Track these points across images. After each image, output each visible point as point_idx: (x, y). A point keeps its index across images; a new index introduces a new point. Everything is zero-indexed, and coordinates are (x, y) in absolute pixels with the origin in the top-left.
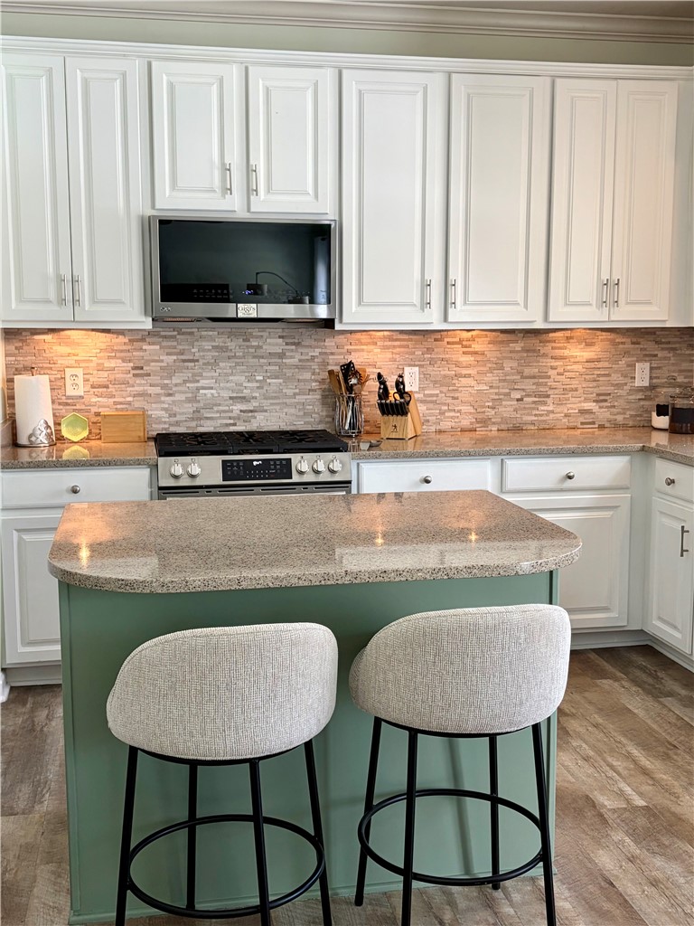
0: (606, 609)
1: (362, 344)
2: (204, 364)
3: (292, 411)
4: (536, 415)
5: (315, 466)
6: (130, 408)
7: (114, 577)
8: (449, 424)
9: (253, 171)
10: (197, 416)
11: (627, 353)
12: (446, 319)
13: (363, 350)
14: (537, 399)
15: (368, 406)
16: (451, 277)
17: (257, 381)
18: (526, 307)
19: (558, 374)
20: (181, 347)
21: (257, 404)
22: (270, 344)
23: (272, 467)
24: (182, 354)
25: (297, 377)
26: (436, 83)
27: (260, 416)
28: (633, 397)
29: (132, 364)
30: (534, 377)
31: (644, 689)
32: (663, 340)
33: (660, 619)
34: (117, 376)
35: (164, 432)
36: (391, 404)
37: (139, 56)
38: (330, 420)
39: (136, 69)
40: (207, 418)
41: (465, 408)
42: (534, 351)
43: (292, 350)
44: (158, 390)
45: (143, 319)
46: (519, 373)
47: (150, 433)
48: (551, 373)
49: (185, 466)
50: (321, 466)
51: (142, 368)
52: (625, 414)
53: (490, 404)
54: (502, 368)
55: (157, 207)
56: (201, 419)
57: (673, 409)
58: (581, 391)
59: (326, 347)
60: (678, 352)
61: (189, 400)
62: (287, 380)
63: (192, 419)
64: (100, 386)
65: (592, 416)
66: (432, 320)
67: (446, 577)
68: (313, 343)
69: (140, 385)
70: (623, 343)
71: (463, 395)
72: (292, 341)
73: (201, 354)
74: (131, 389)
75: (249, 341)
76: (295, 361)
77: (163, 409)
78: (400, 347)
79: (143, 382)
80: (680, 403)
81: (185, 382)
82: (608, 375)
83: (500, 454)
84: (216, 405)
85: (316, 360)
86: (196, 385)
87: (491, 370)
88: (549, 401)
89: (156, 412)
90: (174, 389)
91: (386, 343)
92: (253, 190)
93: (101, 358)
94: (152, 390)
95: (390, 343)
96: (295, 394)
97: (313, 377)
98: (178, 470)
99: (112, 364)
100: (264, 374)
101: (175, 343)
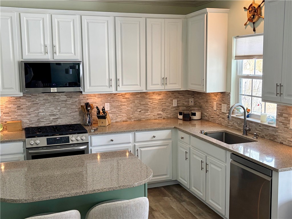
0: (166, 175)
1: (91, 96)
2: (40, 105)
3: (70, 118)
4: (145, 116)
5: (77, 138)
6: (16, 120)
7: (10, 199)
8: (119, 119)
9: (54, 47)
10: (39, 121)
11: (170, 97)
12: (117, 90)
13: (92, 98)
14: (145, 111)
15: (94, 115)
16: (118, 78)
17: (58, 109)
18: (140, 86)
19: (151, 104)
20: (33, 100)
21: (58, 116)
22: (62, 98)
23: (63, 139)
24: (33, 102)
25: (71, 107)
26: (111, 20)
27: (59, 120)
28: (173, 109)
29: (16, 106)
30: (144, 105)
31: (177, 200)
32: (180, 93)
33: (181, 177)
34: (12, 110)
35: (28, 127)
36: (101, 116)
37: (16, 11)
38: (82, 120)
39: (15, 15)
40: (42, 122)
41: (124, 115)
42: (144, 97)
43: (69, 99)
44: (25, 113)
45: (20, 93)
46: (139, 103)
47: (23, 127)
48: (149, 103)
49: (34, 141)
50: (79, 138)
51: (20, 107)
52: (170, 114)
53: (131, 113)
54: (135, 102)
55: (23, 58)
56: (40, 122)
57: (184, 114)
58: (157, 108)
59: (80, 98)
60: (185, 96)
61: (36, 116)
62: (68, 108)
63: (37, 122)
64: (6, 113)
65: (161, 115)
66: (113, 90)
67: (113, 190)
68: (76, 97)
69: (19, 112)
70: (169, 94)
71: (123, 111)
72: (69, 96)
73: (40, 101)
74: (17, 114)
75: (55, 97)
76: (70, 102)
77: (27, 119)
78: (103, 97)
79: (20, 111)
80: (186, 112)
81: (34, 110)
82: (165, 103)
83: (134, 131)
84: (45, 117)
85: (77, 102)
86: (38, 111)
87: (131, 103)
88: (149, 111)
89: (25, 121)
90: (31, 113)
91: (99, 96)
92: (54, 52)
93: (6, 104)
94: (23, 114)
95: (100, 96)
96: (71, 113)
97: (76, 107)
98: (32, 142)
99: (10, 106)
100: (60, 107)
101: (31, 99)
